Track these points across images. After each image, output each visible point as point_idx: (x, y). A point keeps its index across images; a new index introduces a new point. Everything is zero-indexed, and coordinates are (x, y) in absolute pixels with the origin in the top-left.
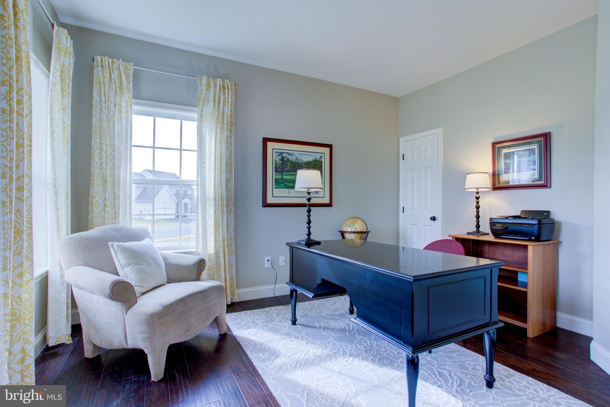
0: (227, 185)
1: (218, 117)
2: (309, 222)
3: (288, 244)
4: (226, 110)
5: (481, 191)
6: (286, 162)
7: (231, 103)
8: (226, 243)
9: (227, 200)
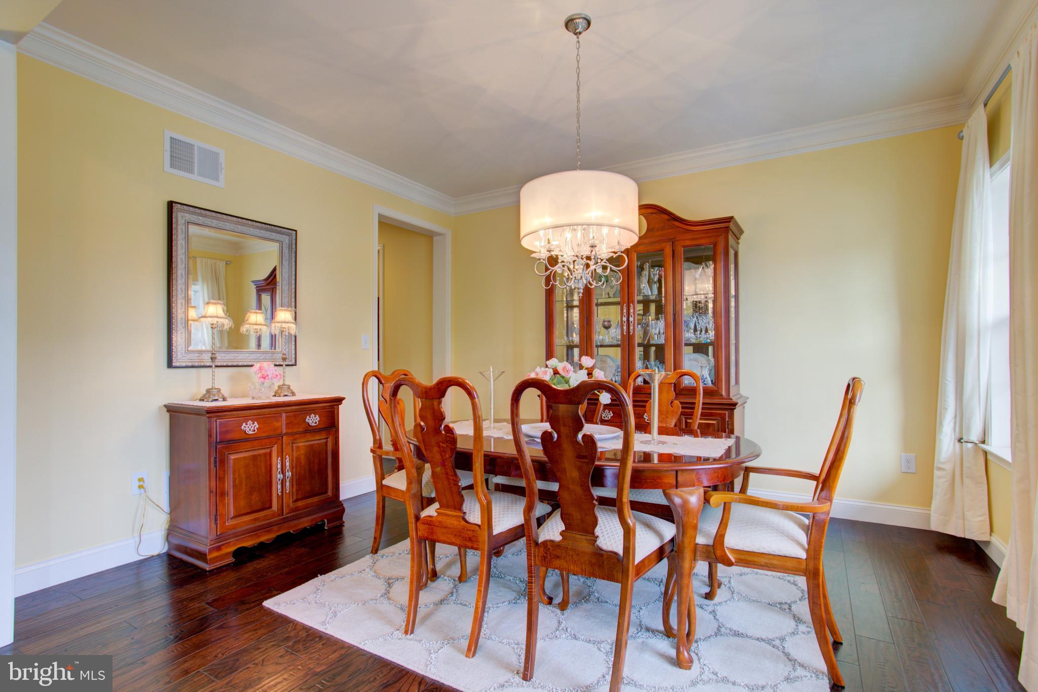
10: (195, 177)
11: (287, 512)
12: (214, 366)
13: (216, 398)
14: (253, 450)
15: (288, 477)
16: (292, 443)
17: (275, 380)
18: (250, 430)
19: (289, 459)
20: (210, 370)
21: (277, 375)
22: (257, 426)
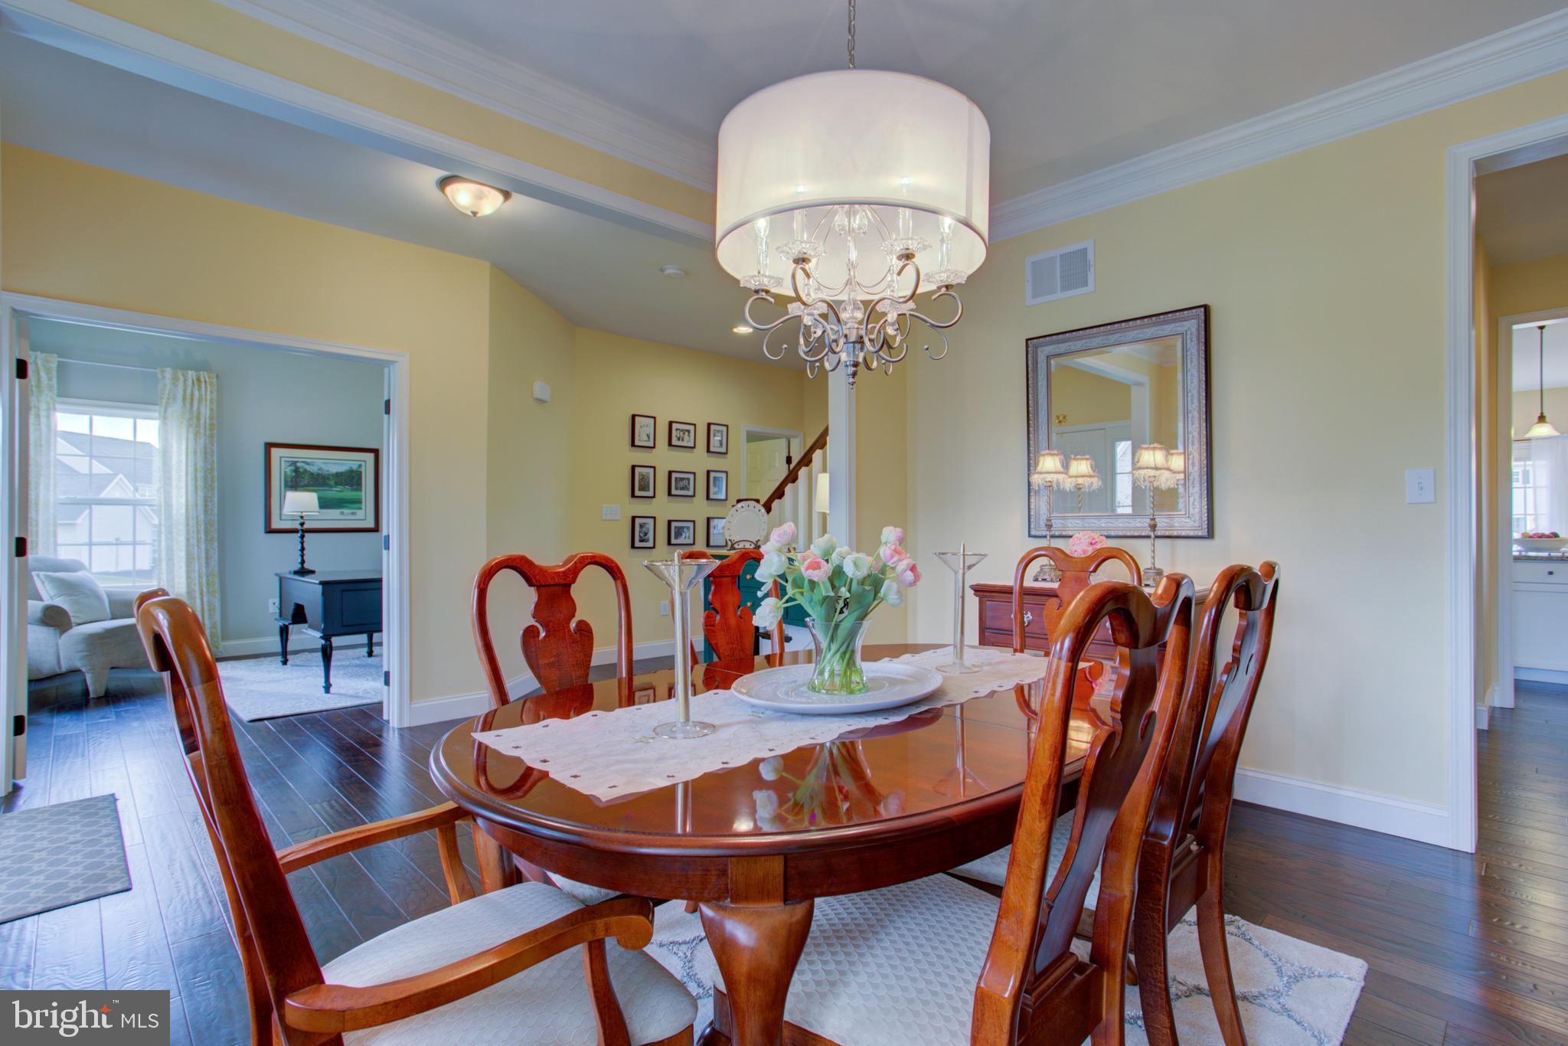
0: (206, 506)
1: (191, 419)
2: (303, 549)
3: (277, 575)
4: (203, 410)
6: (303, 473)
7: (211, 400)
8: (204, 580)
9: (206, 524)
10: (1058, 295)
12: (1048, 536)
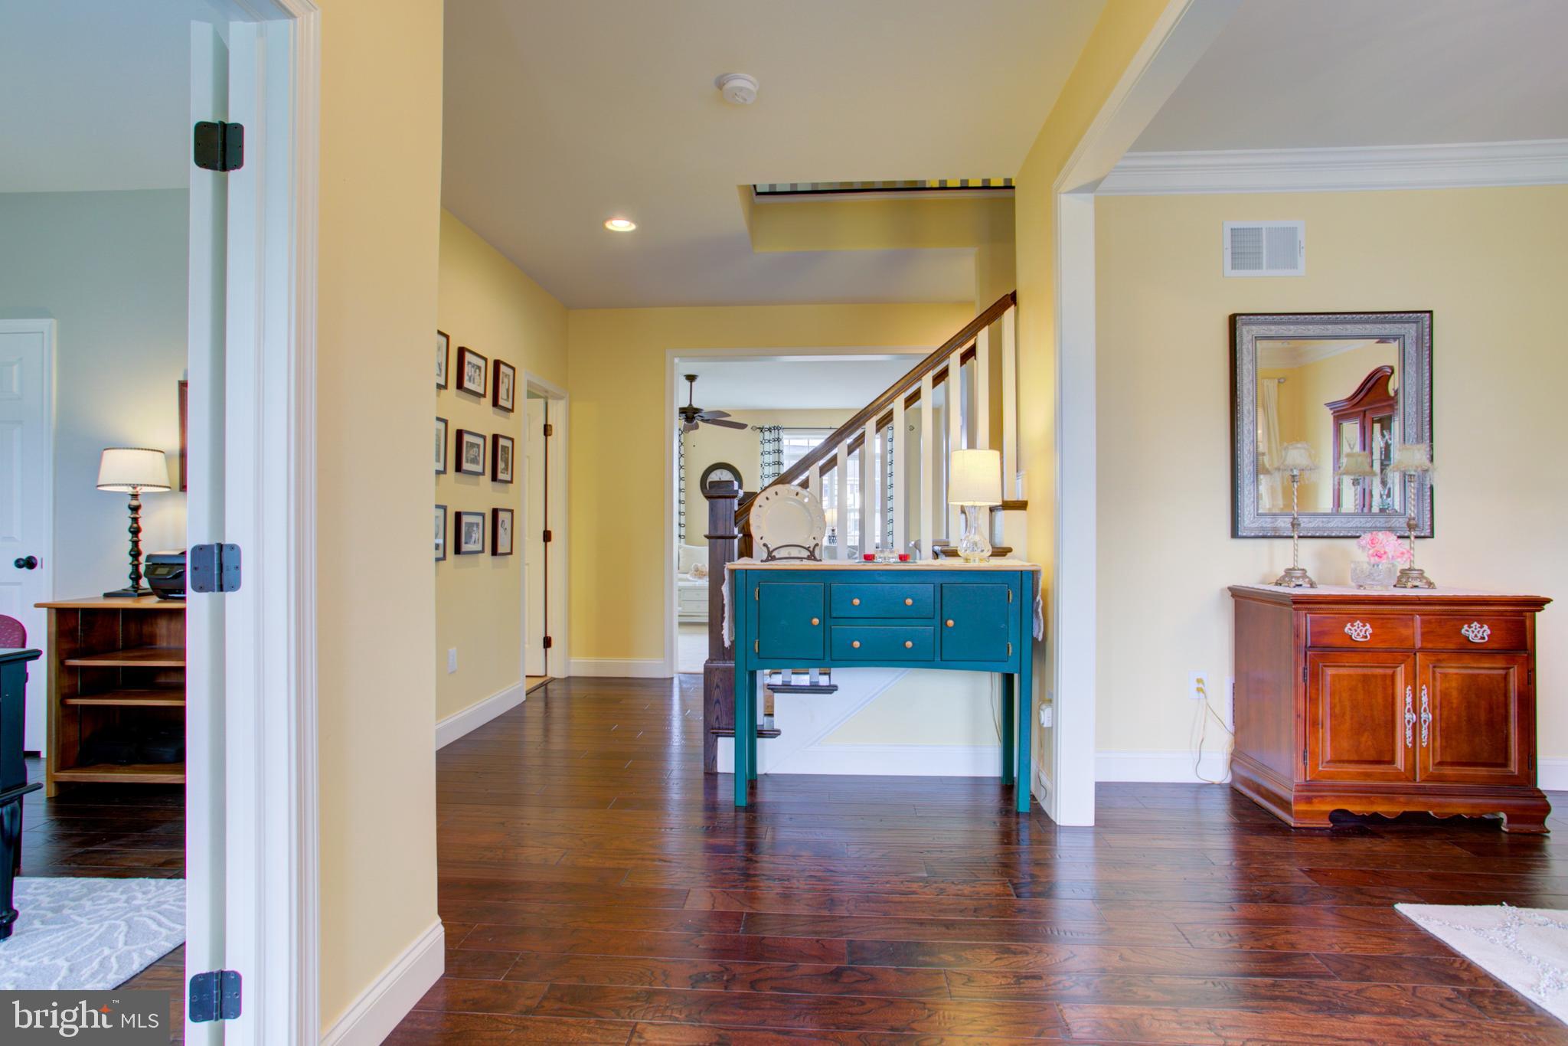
5: (144, 493)
10: (1264, 272)
11: (1423, 777)
12: (1296, 536)
13: (1300, 583)
14: (1364, 667)
15: (1425, 721)
16: (1434, 667)
17: (1399, 560)
18: (1358, 635)
19: (1428, 691)
20: (1289, 542)
21: (1403, 553)
22: (1370, 631)
